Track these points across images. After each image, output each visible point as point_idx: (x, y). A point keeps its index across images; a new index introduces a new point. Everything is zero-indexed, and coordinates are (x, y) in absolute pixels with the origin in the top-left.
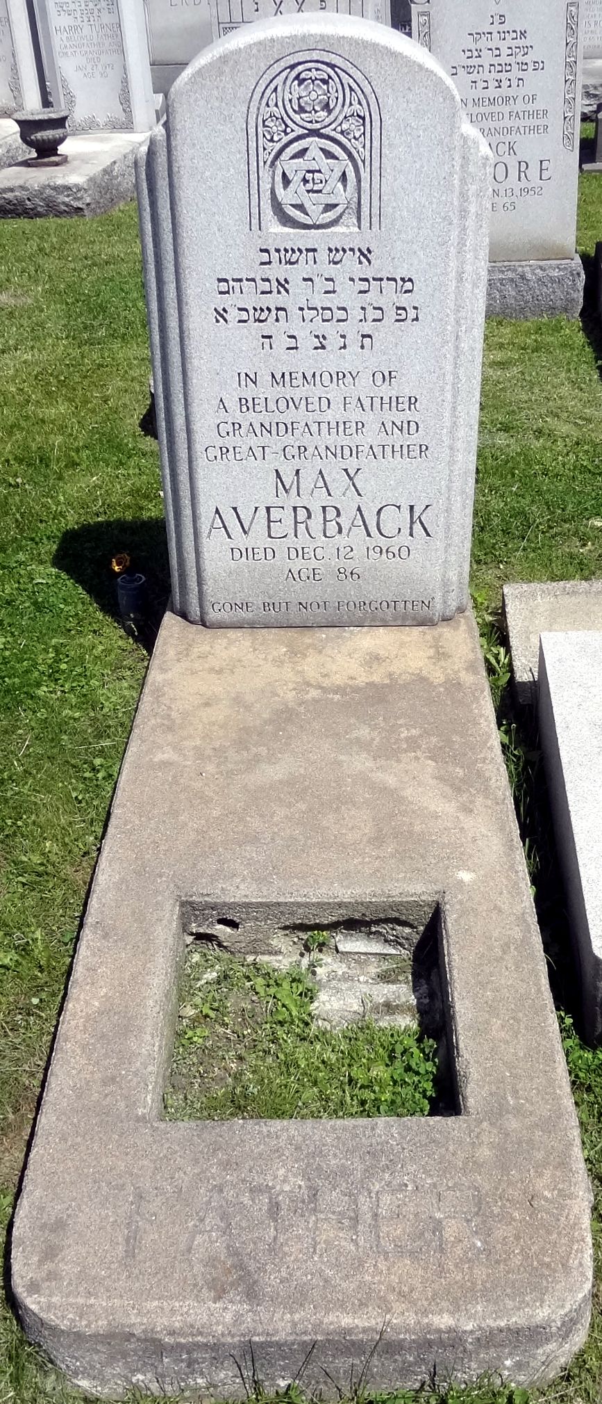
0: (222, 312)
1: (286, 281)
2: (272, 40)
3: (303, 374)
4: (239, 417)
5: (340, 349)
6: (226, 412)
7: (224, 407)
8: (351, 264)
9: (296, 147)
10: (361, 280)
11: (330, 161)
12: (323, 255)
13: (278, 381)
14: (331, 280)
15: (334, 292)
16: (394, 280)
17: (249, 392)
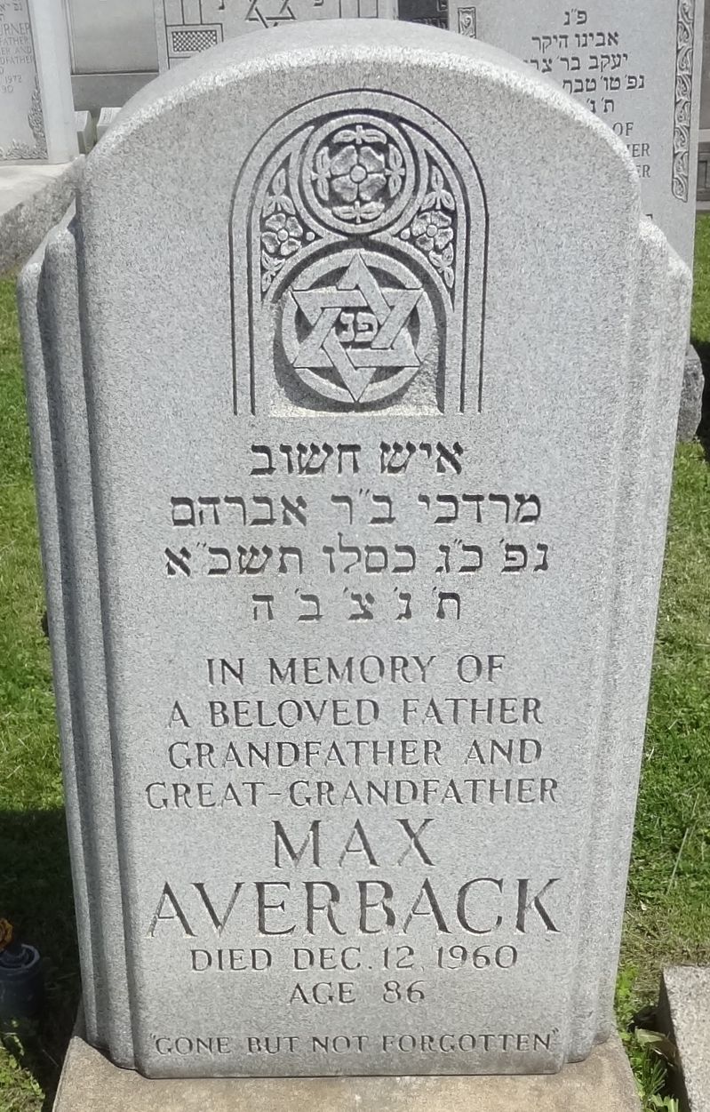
0: (180, 556)
1: (300, 501)
2: (281, 73)
3: (330, 660)
4: (208, 734)
5: (400, 618)
6: (186, 724)
7: (183, 717)
8: (424, 473)
9: (324, 265)
10: (440, 498)
11: (386, 290)
12: (370, 457)
13: (283, 673)
14: (386, 499)
15: (391, 520)
16: (504, 498)
17: (230, 690)
